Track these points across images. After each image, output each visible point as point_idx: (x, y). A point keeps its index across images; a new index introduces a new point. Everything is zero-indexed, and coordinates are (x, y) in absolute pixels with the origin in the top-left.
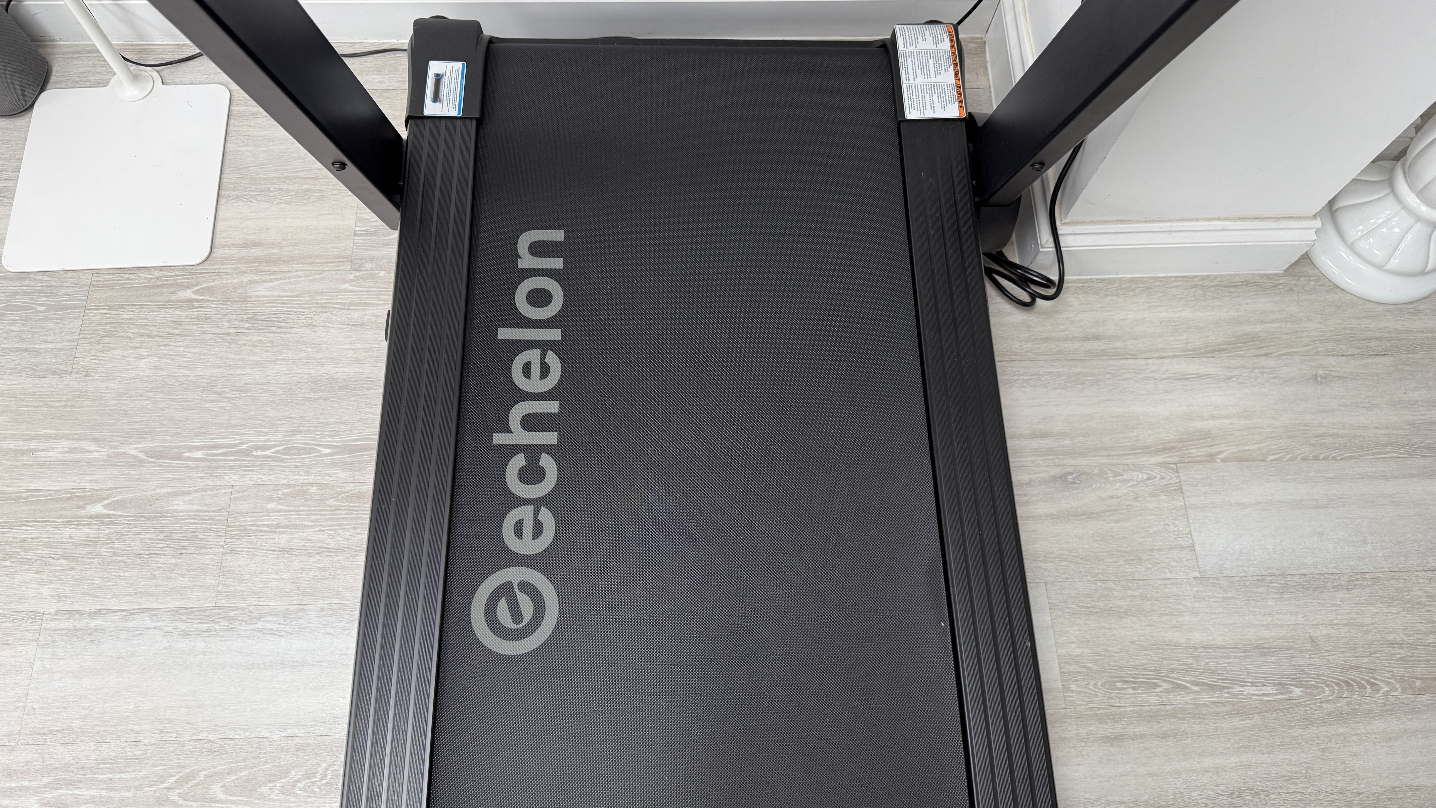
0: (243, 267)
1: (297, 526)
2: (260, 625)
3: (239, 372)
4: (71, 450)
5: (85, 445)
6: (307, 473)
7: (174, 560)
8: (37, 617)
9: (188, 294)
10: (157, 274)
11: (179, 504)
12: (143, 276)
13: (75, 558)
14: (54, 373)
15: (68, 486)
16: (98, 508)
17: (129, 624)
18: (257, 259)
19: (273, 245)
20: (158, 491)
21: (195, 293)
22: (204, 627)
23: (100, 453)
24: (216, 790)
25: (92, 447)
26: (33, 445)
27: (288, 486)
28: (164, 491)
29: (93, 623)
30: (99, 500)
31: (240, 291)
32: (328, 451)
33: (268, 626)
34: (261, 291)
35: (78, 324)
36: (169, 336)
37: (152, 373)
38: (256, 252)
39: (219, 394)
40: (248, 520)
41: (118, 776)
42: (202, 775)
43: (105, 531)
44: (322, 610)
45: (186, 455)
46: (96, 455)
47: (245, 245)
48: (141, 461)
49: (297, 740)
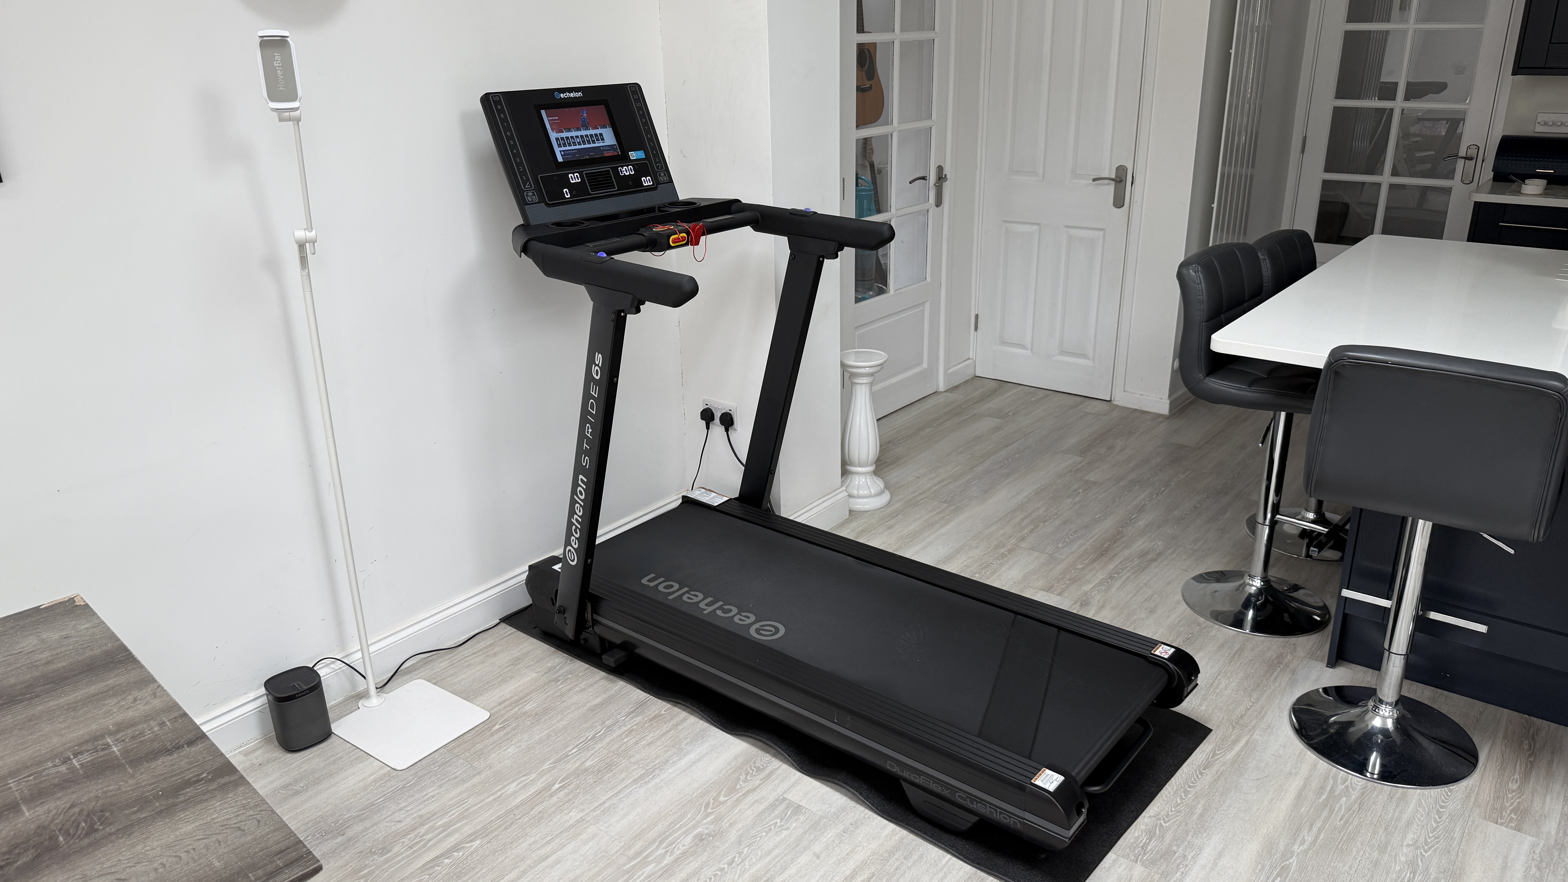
0: (509, 709)
1: (644, 737)
2: (671, 762)
3: (554, 727)
4: (518, 785)
5: (522, 779)
6: (626, 726)
7: (611, 774)
8: (582, 820)
9: (497, 727)
10: (473, 732)
11: (588, 764)
12: (469, 735)
13: (570, 800)
14: (474, 776)
15: (535, 790)
16: (557, 786)
17: (621, 796)
18: (511, 704)
19: (511, 697)
20: (574, 767)
21: (500, 724)
22: (651, 776)
23: (533, 776)
24: (722, 799)
25: (526, 778)
26: (499, 794)
27: (624, 732)
28: (577, 765)
29: (607, 805)
30: (554, 784)
31: (519, 713)
32: (624, 718)
33: (674, 760)
34: (527, 708)
35: (461, 761)
36: (509, 739)
37: (518, 749)
38: (506, 703)
39: (556, 735)
40: (623, 748)
41: (681, 823)
42: (712, 801)
43: (571, 787)
44: (687, 744)
45: (570, 753)
46: (531, 778)
47: (500, 704)
48: (553, 766)
49: (730, 771)
